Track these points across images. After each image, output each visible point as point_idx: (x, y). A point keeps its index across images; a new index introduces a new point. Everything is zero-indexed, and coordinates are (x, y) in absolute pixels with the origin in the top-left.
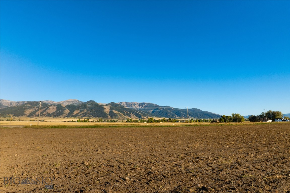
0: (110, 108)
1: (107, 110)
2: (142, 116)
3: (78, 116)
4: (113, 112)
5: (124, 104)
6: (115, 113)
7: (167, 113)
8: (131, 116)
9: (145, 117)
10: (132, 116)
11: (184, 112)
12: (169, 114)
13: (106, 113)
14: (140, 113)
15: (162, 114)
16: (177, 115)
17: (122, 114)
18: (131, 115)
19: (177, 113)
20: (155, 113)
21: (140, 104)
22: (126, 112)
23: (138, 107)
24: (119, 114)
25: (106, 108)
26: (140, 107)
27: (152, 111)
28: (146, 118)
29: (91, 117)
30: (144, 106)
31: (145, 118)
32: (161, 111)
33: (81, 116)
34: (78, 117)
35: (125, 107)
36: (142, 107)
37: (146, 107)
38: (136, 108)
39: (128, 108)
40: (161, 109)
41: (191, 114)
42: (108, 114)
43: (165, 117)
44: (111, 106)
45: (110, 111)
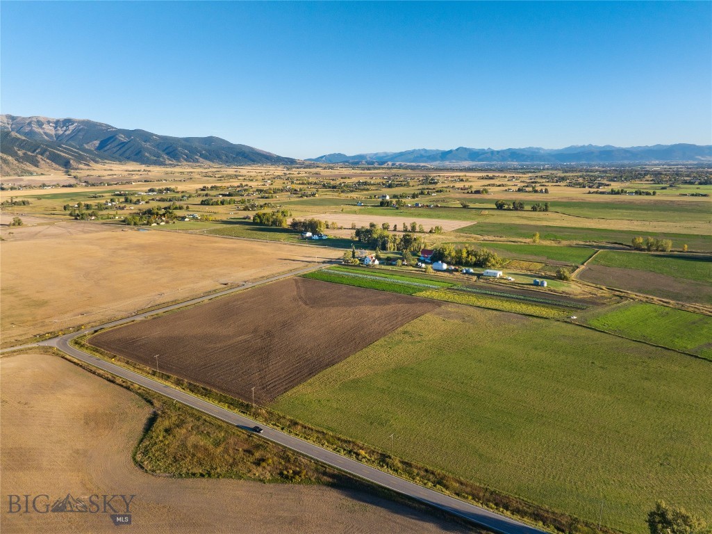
2: (71, 162)
7: (140, 152)
8: (39, 162)
9: (81, 163)
11: (185, 147)
12: (146, 154)
14: (63, 152)
15: (127, 154)
16: (168, 154)
17: (10, 158)
19: (167, 151)
20: (106, 149)
21: (57, 122)
22: (20, 153)
23: (53, 132)
26: (60, 132)
27: (97, 143)
28: (86, 167)
30: (71, 128)
31: (81, 166)
32: (123, 144)
35: (14, 134)
36: (65, 131)
37: (76, 131)
38: (46, 134)
39: (24, 138)
40: (122, 138)
41: (204, 152)
43: (135, 161)
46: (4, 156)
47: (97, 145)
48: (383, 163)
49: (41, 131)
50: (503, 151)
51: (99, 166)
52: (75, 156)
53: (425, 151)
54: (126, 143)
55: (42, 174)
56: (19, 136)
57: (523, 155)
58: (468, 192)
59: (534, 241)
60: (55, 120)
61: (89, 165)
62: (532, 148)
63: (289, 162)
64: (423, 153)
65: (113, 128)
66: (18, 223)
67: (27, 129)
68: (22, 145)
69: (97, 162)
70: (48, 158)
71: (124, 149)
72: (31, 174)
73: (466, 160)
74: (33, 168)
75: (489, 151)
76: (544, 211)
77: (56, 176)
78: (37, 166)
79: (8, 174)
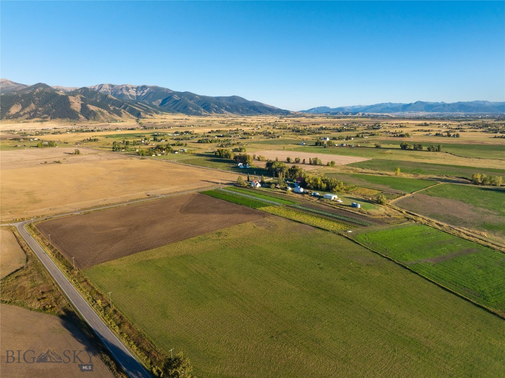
0: (82, 100)
1: (76, 104)
2: (142, 113)
3: (21, 116)
4: (87, 108)
5: (108, 87)
6: (92, 111)
7: (186, 106)
8: (122, 114)
10: (124, 114)
11: (215, 103)
12: (191, 108)
13: (74, 110)
14: (137, 107)
15: (178, 108)
16: (204, 108)
17: (105, 111)
18: (123, 112)
19: (204, 106)
20: (165, 104)
21: (137, 88)
22: (112, 108)
23: (135, 94)
24: (100, 111)
25: (73, 101)
26: (139, 94)
27: (160, 101)
28: (150, 117)
29: (47, 118)
30: (146, 91)
31: (147, 116)
32: (176, 101)
33: (27, 116)
34: (20, 118)
35: (110, 96)
36: (142, 93)
37: (149, 94)
38: (131, 95)
39: (115, 98)
40: (176, 97)
41: (228, 107)
42: (78, 112)
43: (183, 112)
44: (83, 96)
45: (82, 106)
46: (102, 110)
47: (161, 102)
48: (355, 113)
49: (128, 94)
50: (453, 104)
51: (159, 116)
52: (145, 110)
53: (391, 104)
54: (179, 101)
55: (122, 121)
56: (113, 97)
57: (470, 107)
58: (394, 136)
59: (396, 174)
60: (136, 87)
61: (152, 116)
62: (479, 101)
63: (286, 113)
64: (389, 105)
65: (171, 91)
66: (77, 153)
67: (120, 93)
68: (114, 103)
69: (157, 113)
70: (128, 111)
71: (176, 105)
72: (116, 121)
73: (422, 111)
74: (118, 118)
75: (442, 103)
76: (436, 151)
77: (131, 122)
78: (121, 116)
79: (103, 122)
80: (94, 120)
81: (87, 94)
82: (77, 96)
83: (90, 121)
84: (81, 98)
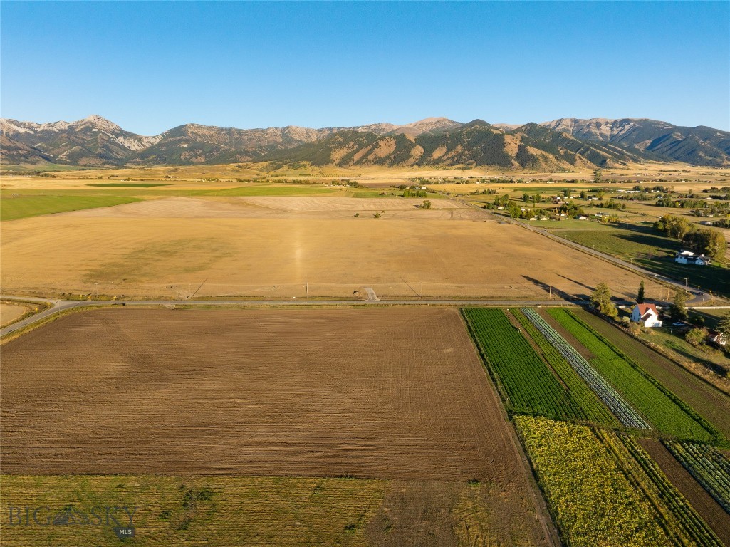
0: (522, 141)
1: (512, 147)
2: (608, 161)
3: (443, 161)
4: (526, 152)
5: (569, 123)
6: (532, 155)
7: (695, 150)
8: (576, 160)
9: (617, 162)
10: (579, 160)
12: (701, 154)
13: (507, 154)
14: (604, 151)
15: (678, 154)
17: (551, 157)
18: (578, 158)
20: (656, 148)
21: (614, 124)
22: (562, 152)
23: (608, 133)
24: (543, 156)
25: (510, 141)
26: (616, 133)
27: (648, 142)
28: (622, 166)
29: (471, 164)
30: (627, 127)
31: (617, 165)
32: (678, 142)
33: (450, 161)
34: (441, 164)
36: (620, 131)
37: (632, 130)
38: (601, 134)
40: (678, 136)
42: (512, 157)
43: (685, 161)
44: (525, 135)
45: (519, 149)
46: (546, 154)
47: (649, 144)
49: (598, 132)
51: (636, 165)
52: (615, 155)
54: (680, 142)
55: (573, 172)
60: (613, 121)
61: (625, 164)
65: (671, 125)
66: (427, 206)
67: (586, 131)
68: (569, 145)
69: (635, 161)
70: (586, 157)
71: (674, 149)
72: (564, 170)
74: (570, 167)
77: (585, 172)
78: (573, 164)
79: (544, 171)
80: (533, 168)
81: (532, 133)
82: (516, 135)
83: (526, 171)
84: (522, 137)
